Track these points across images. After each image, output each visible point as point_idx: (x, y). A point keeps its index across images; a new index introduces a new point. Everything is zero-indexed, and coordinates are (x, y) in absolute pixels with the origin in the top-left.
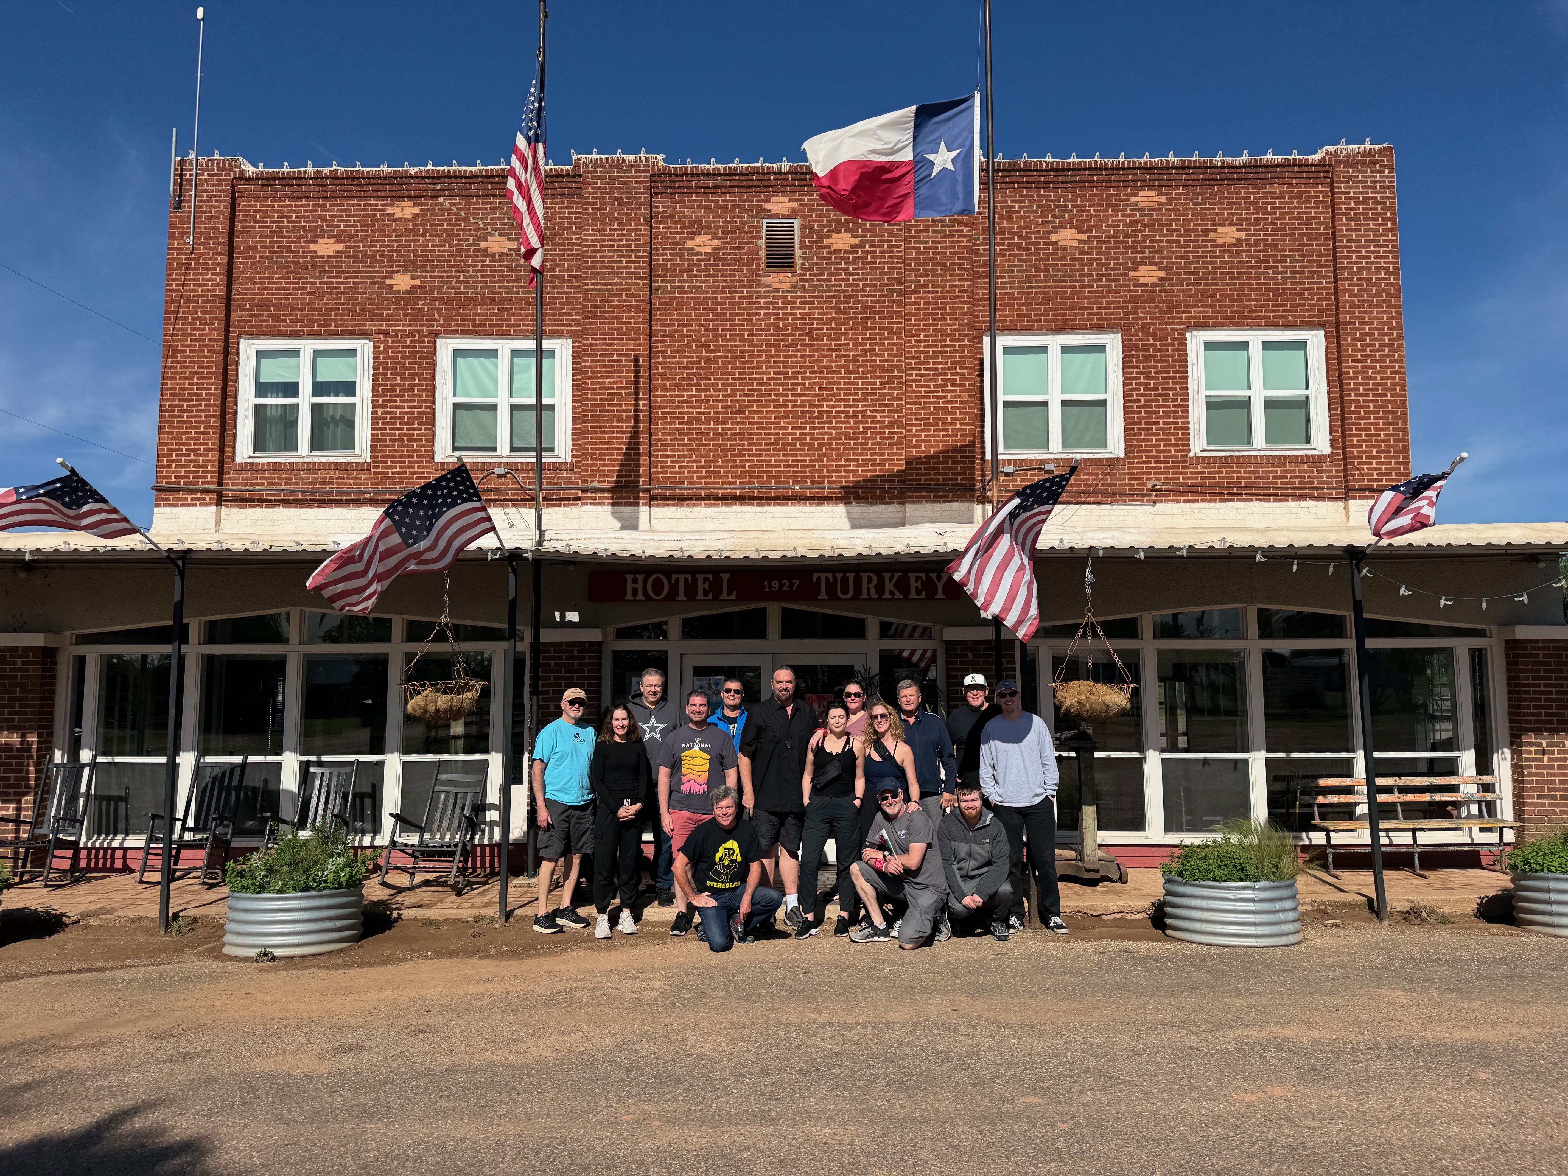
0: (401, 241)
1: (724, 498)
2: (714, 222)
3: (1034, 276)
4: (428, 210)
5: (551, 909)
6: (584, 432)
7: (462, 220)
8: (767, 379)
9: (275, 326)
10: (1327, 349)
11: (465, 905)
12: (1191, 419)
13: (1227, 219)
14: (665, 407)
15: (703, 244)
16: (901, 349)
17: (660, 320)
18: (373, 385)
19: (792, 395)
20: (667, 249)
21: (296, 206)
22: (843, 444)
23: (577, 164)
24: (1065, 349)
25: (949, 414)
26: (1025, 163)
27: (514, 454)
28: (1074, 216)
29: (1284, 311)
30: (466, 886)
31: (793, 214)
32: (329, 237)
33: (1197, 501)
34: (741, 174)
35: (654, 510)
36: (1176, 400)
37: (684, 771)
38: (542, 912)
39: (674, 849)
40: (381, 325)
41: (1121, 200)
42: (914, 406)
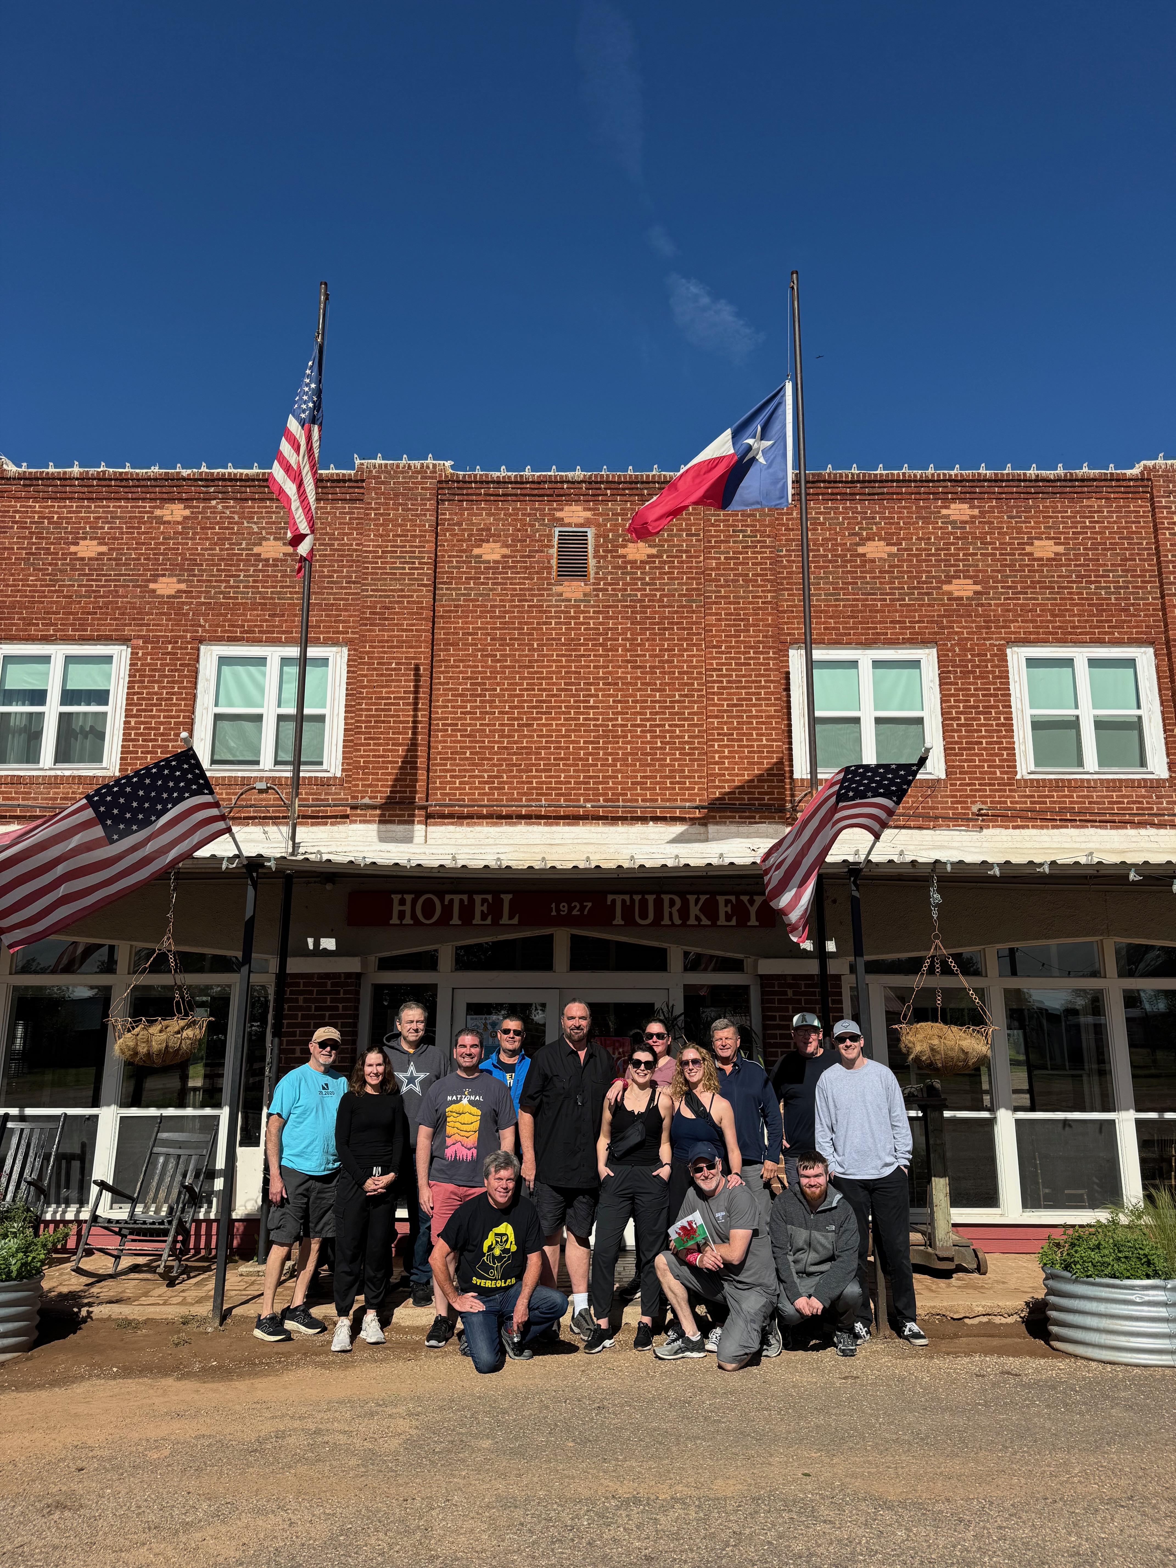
0: (169, 544)
1: (508, 817)
2: (504, 530)
3: (842, 589)
4: (199, 513)
5: (278, 1309)
6: (356, 745)
7: (236, 523)
8: (558, 690)
9: (26, 630)
10: (1157, 667)
11: (175, 1300)
12: (1016, 739)
13: (1043, 533)
14: (447, 719)
15: (491, 552)
16: (702, 661)
17: (443, 628)
18: (128, 694)
19: (585, 707)
20: (454, 556)
21: (59, 507)
22: (639, 760)
23: (360, 469)
24: (877, 664)
25: (754, 729)
26: (829, 474)
27: (278, 767)
28: (882, 528)
29: (1109, 627)
30: (182, 1273)
31: (587, 523)
32: (91, 539)
33: (1027, 827)
34: (533, 482)
35: (430, 829)
36: (999, 719)
37: (449, 1130)
38: (266, 1313)
39: (434, 1232)
40: (141, 630)
41: (931, 513)
42: (716, 721)
